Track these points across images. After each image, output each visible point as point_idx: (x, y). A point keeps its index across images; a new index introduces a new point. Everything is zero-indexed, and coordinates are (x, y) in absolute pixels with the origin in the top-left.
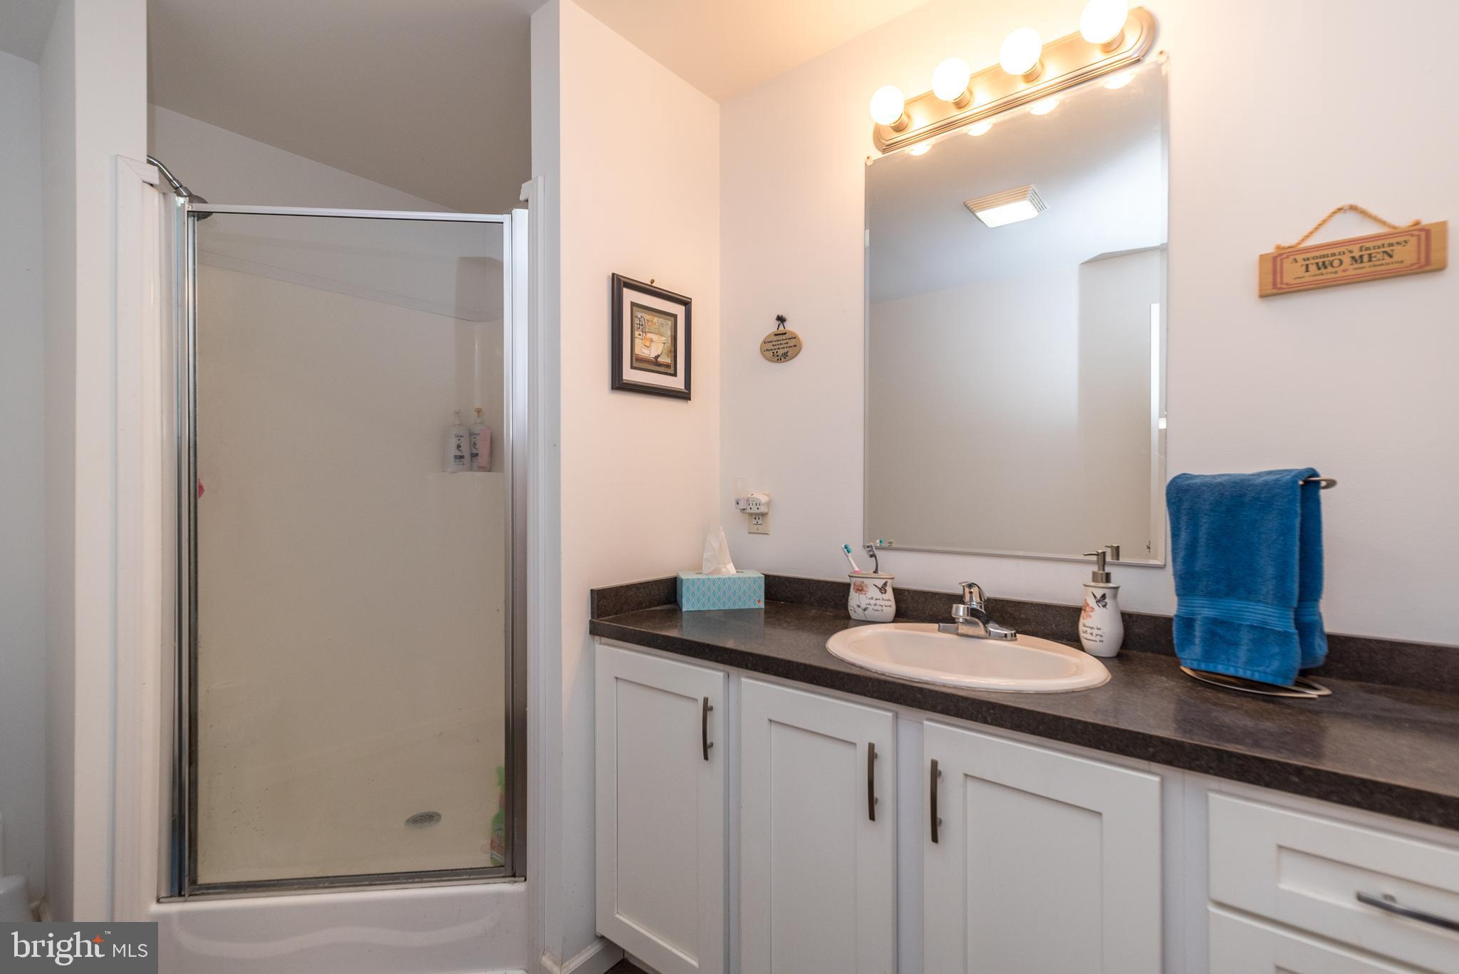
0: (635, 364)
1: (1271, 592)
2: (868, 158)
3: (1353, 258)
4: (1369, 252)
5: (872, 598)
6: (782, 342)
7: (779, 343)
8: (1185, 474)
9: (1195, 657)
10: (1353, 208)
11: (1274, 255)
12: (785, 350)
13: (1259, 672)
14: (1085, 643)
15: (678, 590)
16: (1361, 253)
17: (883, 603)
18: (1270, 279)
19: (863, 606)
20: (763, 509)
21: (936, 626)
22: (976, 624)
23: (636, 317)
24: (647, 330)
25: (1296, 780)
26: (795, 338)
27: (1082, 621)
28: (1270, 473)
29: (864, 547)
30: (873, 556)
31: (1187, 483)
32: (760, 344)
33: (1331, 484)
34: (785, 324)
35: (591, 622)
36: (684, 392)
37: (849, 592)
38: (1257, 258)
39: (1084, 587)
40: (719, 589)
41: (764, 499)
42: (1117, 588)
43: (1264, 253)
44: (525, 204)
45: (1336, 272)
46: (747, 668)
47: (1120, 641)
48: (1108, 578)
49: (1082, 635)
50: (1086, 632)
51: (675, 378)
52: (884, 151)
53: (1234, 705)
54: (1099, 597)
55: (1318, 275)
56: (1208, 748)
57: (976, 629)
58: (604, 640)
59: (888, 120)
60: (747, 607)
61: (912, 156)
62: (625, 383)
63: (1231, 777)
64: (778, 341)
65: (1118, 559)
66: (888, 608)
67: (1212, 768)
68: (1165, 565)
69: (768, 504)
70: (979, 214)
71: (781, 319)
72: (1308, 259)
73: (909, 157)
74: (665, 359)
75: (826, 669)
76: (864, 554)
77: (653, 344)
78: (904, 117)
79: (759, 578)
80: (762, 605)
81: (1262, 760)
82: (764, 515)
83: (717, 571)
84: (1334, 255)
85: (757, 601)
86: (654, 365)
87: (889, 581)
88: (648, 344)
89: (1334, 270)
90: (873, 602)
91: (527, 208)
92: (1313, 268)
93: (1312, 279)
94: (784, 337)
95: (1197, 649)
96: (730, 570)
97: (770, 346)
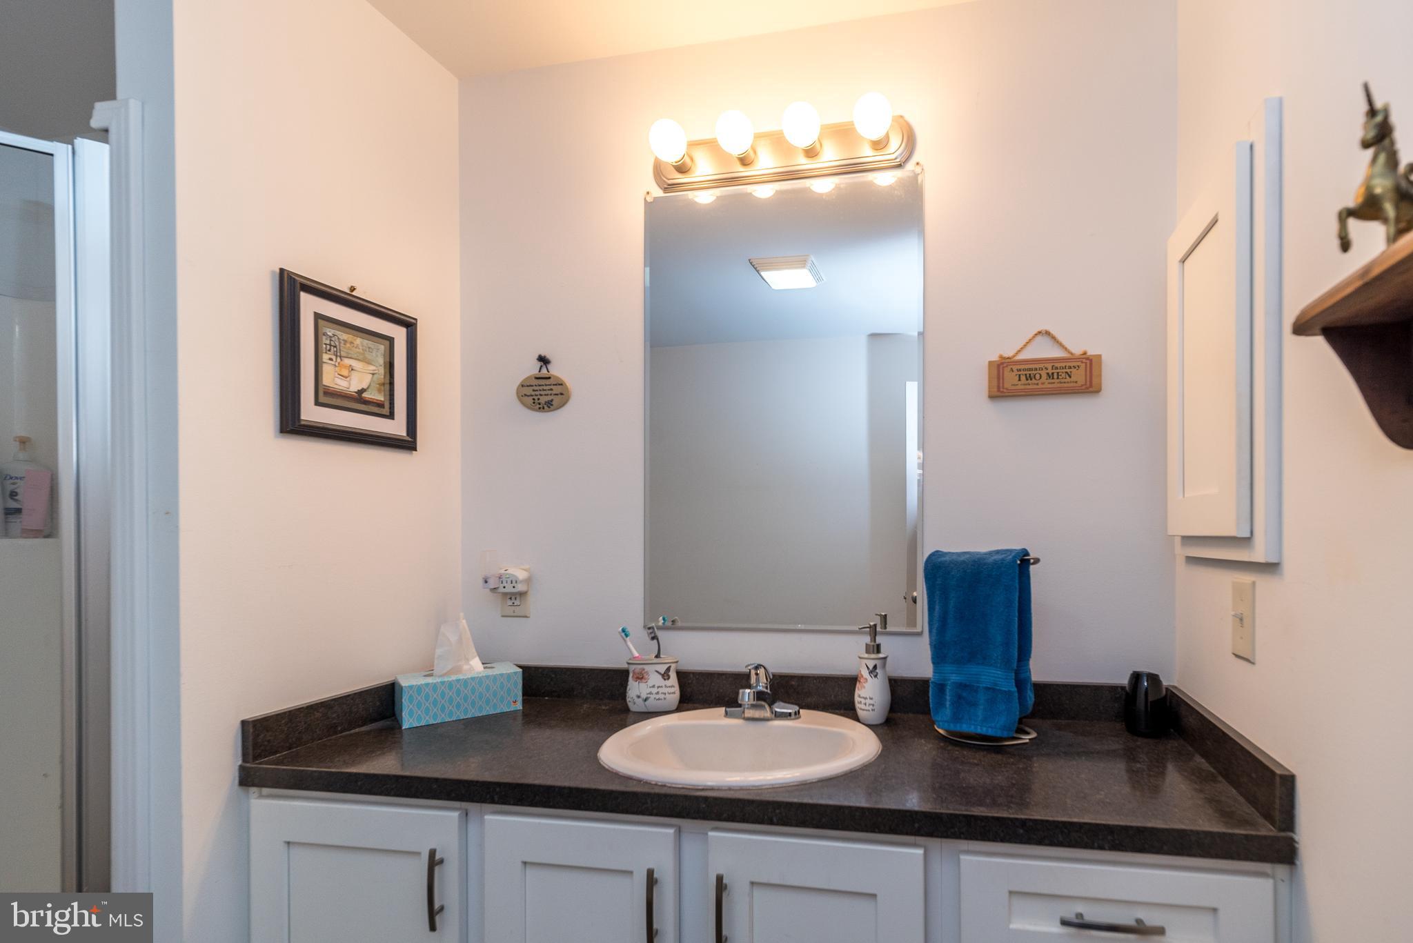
0: (322, 399)
1: (999, 657)
2: (648, 193)
3: (1048, 374)
4: (1058, 371)
5: (654, 686)
6: (545, 388)
7: (541, 388)
8: (937, 551)
9: (945, 719)
10: (1048, 333)
11: (999, 363)
12: (549, 398)
13: (991, 728)
14: (861, 713)
15: (396, 699)
16: (1053, 371)
17: (666, 690)
18: (995, 383)
19: (644, 696)
20: (520, 588)
21: (722, 710)
22: (762, 707)
23: (325, 334)
24: (343, 354)
25: (1021, 831)
26: (562, 385)
27: (857, 692)
28: (998, 552)
29: (644, 627)
30: (654, 638)
31: (940, 560)
32: (516, 388)
33: (1037, 561)
34: (550, 367)
35: (242, 768)
36: (405, 441)
37: (628, 681)
38: (987, 363)
39: (858, 659)
40: (458, 694)
41: (521, 575)
42: (885, 658)
43: (992, 360)
44: (102, 135)
45: (1037, 384)
46: (493, 802)
47: (888, 708)
48: (878, 649)
49: (857, 705)
50: (860, 703)
51: (392, 421)
52: (665, 190)
53: (976, 761)
54: (871, 668)
55: (1026, 385)
56: (960, 815)
57: (762, 712)
58: (265, 791)
59: (671, 155)
60: (498, 711)
61: (696, 202)
62: (304, 426)
63: (977, 839)
64: (540, 386)
65: (885, 628)
66: (671, 695)
67: (963, 833)
68: (922, 632)
69: (528, 581)
70: (763, 274)
71: (544, 360)
72: (1020, 370)
73: (692, 204)
74: (375, 395)
75: (596, 790)
76: (645, 636)
77: (354, 374)
78: (687, 159)
79: (516, 673)
80: (519, 706)
81: (998, 819)
82: (522, 594)
83: (457, 670)
84: (1036, 369)
85: (513, 701)
86: (356, 402)
87: (673, 666)
88: (345, 372)
89: (1036, 382)
90: (654, 690)
91: (106, 141)
92: (1023, 378)
93: (1023, 387)
94: (547, 382)
95: (948, 711)
96: (475, 666)
97: (529, 391)
